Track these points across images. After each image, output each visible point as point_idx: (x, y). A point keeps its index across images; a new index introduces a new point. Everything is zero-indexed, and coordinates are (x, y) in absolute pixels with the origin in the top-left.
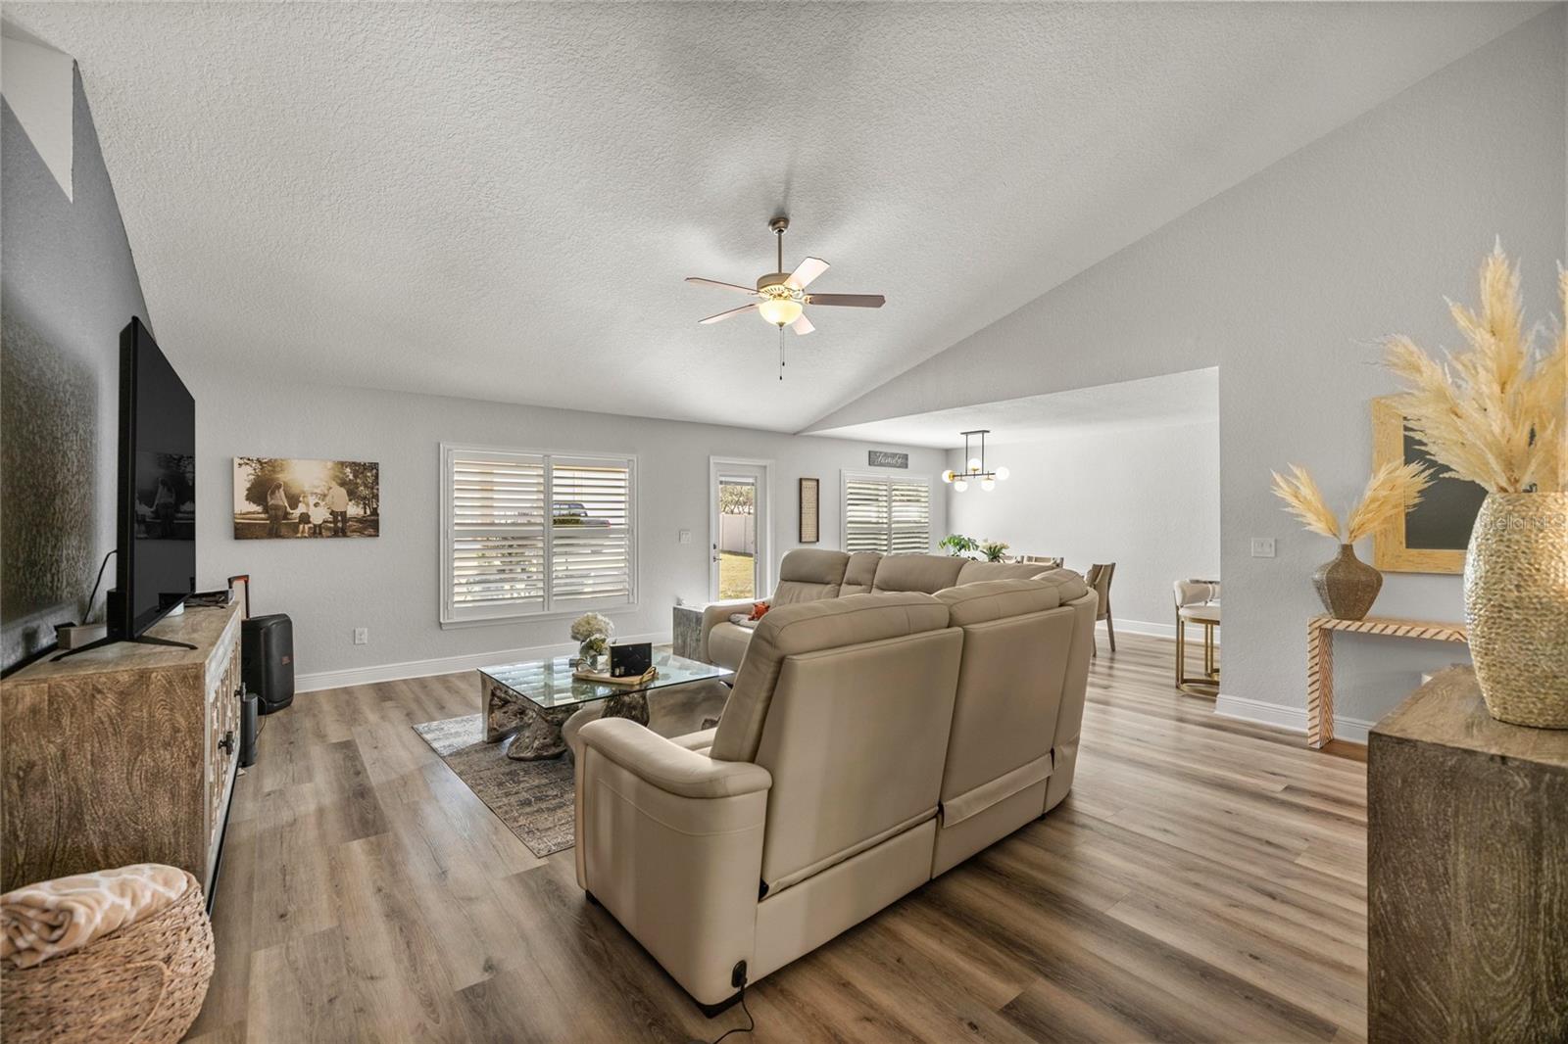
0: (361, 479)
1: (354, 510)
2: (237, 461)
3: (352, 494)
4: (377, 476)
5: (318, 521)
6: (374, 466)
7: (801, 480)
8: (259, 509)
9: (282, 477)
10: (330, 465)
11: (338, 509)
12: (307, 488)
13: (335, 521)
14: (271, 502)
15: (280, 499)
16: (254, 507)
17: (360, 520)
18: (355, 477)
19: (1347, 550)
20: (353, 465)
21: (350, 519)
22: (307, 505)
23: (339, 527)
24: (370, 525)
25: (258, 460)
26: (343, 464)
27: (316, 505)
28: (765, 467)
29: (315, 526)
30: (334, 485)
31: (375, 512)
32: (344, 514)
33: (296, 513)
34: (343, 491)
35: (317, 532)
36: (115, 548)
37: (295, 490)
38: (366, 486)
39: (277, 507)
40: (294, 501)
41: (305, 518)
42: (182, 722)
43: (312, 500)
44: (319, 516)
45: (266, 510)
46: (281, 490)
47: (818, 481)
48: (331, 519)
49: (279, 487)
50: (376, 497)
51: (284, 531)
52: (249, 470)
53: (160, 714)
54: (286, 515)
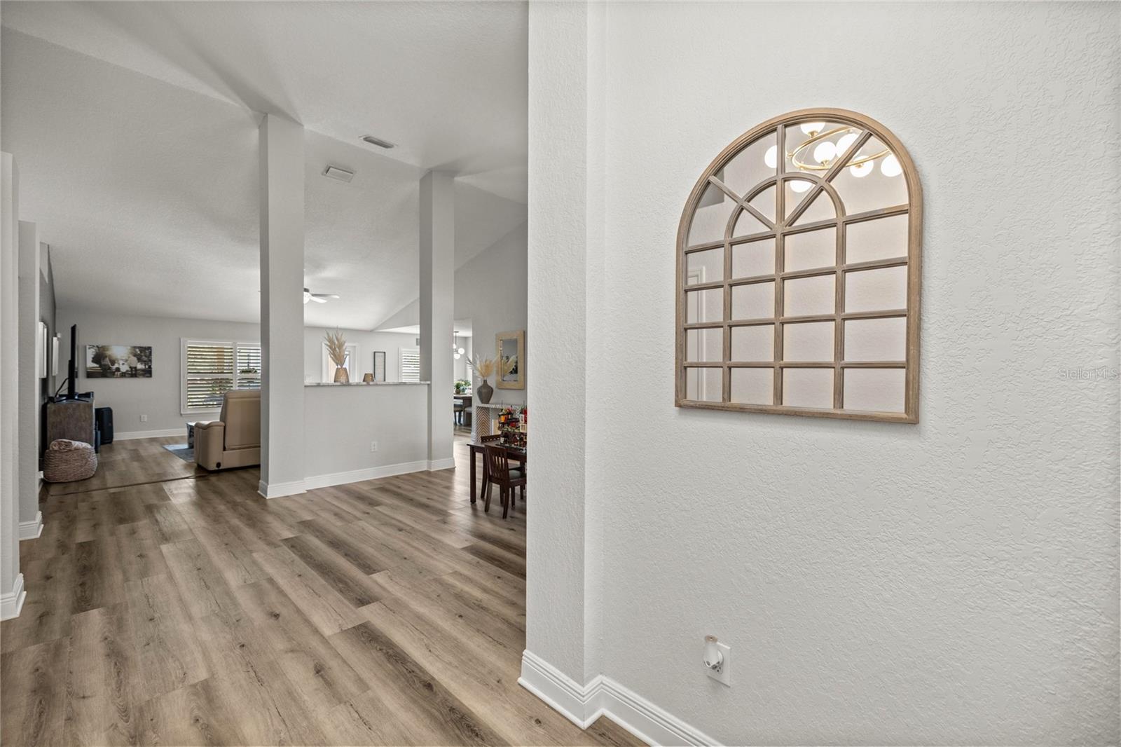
0: (144, 354)
1: (140, 366)
2: (88, 347)
3: (139, 360)
4: (151, 353)
5: (124, 371)
6: (150, 348)
7: (375, 353)
8: (98, 366)
9: (108, 353)
10: (129, 348)
11: (133, 365)
12: (119, 357)
13: (132, 371)
14: (103, 363)
15: (107, 362)
16: (95, 365)
17: (143, 370)
18: (141, 352)
19: (485, 382)
20: (139, 348)
21: (139, 370)
22: (119, 364)
23: (133, 373)
24: (148, 373)
25: (97, 347)
26: (135, 347)
27: (123, 364)
28: (355, 347)
29: (123, 373)
30: (131, 356)
31: (150, 367)
32: (135, 368)
33: (114, 367)
34: (135, 359)
35: (123, 375)
36: (67, 377)
37: (113, 358)
38: (146, 356)
39: (105, 365)
40: (113, 363)
41: (118, 369)
42: (87, 416)
43: (121, 362)
44: (124, 368)
45: (100, 366)
46: (107, 359)
47: (385, 353)
48: (129, 369)
49: (106, 357)
50: (150, 361)
51: (109, 375)
52: (93, 350)
53: (83, 414)
54: (110, 368)
